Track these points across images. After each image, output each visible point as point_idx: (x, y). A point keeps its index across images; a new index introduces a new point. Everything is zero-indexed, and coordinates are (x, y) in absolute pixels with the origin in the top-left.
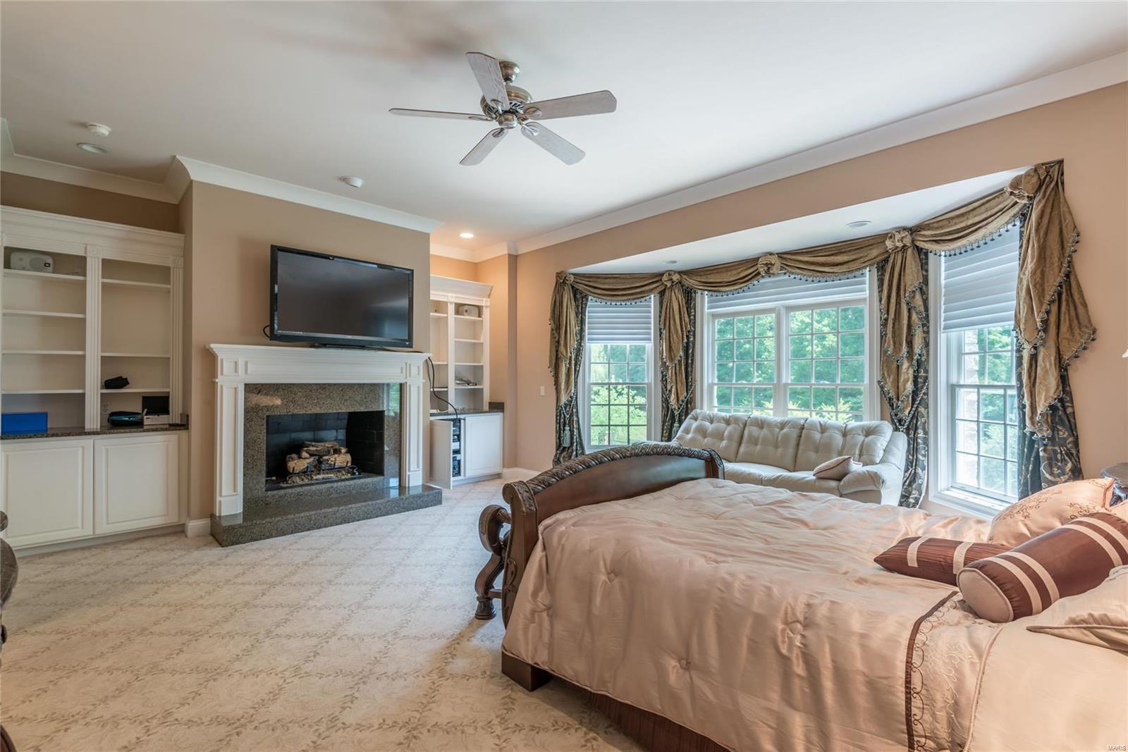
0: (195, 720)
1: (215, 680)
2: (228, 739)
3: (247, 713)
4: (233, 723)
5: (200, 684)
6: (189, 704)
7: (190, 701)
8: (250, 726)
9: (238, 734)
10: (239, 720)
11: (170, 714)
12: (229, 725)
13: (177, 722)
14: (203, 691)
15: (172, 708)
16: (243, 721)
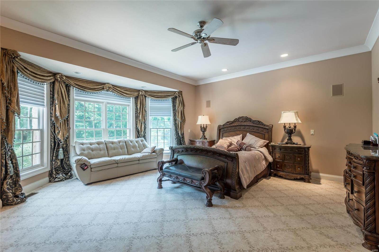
0: (302, 240)
1: (287, 248)
2: (298, 229)
3: (289, 231)
4: (294, 231)
5: (293, 250)
6: (301, 246)
7: (300, 247)
8: (291, 228)
9: (295, 229)
10: (292, 231)
11: (308, 247)
12: (295, 232)
13: (308, 243)
14: (294, 247)
15: (306, 249)
16: (292, 230)
